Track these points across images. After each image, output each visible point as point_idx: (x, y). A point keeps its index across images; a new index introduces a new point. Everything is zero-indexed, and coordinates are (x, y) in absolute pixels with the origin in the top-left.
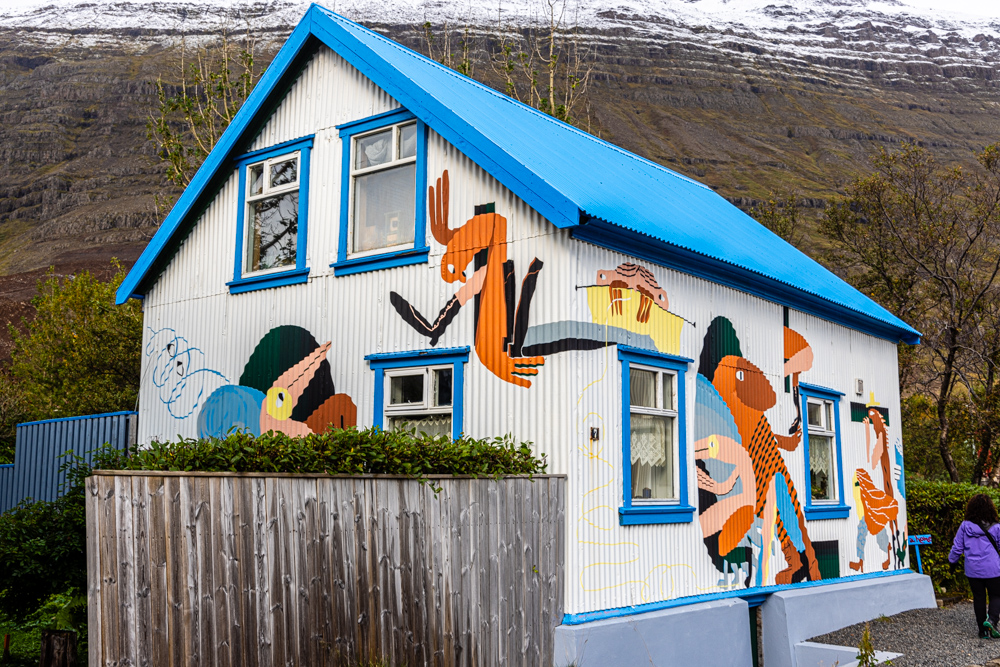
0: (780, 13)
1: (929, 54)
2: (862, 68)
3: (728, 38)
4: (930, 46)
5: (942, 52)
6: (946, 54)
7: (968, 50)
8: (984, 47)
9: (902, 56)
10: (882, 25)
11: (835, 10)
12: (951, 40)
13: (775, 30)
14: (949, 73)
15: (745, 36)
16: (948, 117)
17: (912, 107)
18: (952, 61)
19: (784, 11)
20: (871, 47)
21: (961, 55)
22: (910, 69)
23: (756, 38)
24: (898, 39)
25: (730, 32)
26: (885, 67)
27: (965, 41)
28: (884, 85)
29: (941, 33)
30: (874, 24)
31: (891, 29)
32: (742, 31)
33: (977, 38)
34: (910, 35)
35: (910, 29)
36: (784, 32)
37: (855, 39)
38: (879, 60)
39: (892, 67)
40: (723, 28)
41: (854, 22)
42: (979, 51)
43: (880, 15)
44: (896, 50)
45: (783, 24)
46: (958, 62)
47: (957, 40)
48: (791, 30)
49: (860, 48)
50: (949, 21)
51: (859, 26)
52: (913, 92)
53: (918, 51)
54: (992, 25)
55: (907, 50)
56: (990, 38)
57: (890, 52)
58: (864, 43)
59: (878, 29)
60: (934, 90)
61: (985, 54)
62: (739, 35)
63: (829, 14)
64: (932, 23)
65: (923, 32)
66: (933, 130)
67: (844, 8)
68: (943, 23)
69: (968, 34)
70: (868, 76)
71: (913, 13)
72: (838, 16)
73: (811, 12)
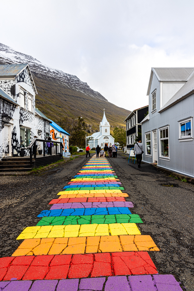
0: (18, 58)
1: (45, 73)
2: (33, 73)
3: (7, 61)
4: (45, 72)
5: (47, 73)
6: (48, 73)
7: (52, 74)
8: (54, 74)
9: (41, 72)
10: (37, 66)
11: (29, 60)
12: (49, 71)
13: (17, 62)
14: (48, 77)
15: (11, 61)
16: (48, 85)
17: (42, 82)
18: (49, 75)
19: (19, 58)
20: (35, 69)
21: (50, 74)
22: (42, 75)
23: (13, 62)
24: (40, 69)
25: (7, 60)
26: (37, 74)
27: (51, 72)
28: (37, 77)
29: (47, 70)
30: (36, 65)
31: (39, 67)
32: (10, 60)
33: (53, 72)
34: (42, 69)
35: (42, 67)
36: (19, 62)
37: (32, 67)
38: (36, 72)
39: (39, 74)
40: (6, 59)
41: (32, 64)
42: (53, 74)
43: (37, 64)
44: (39, 71)
45: (18, 61)
46: (50, 75)
47: (50, 71)
48: (20, 62)
49: (33, 69)
50: (49, 68)
51: (33, 65)
52: (42, 79)
53: (43, 72)
54: (55, 70)
55: (41, 71)
56: (55, 72)
57: (38, 71)
58: (34, 68)
59: (36, 66)
60: (46, 80)
61: (54, 75)
62: (9, 61)
63: (27, 61)
64: (46, 67)
65: (44, 69)
66: (45, 87)
67: (30, 61)
68: (47, 68)
69: (52, 71)
70: (34, 75)
71: (43, 65)
72: (29, 62)
73: (24, 60)
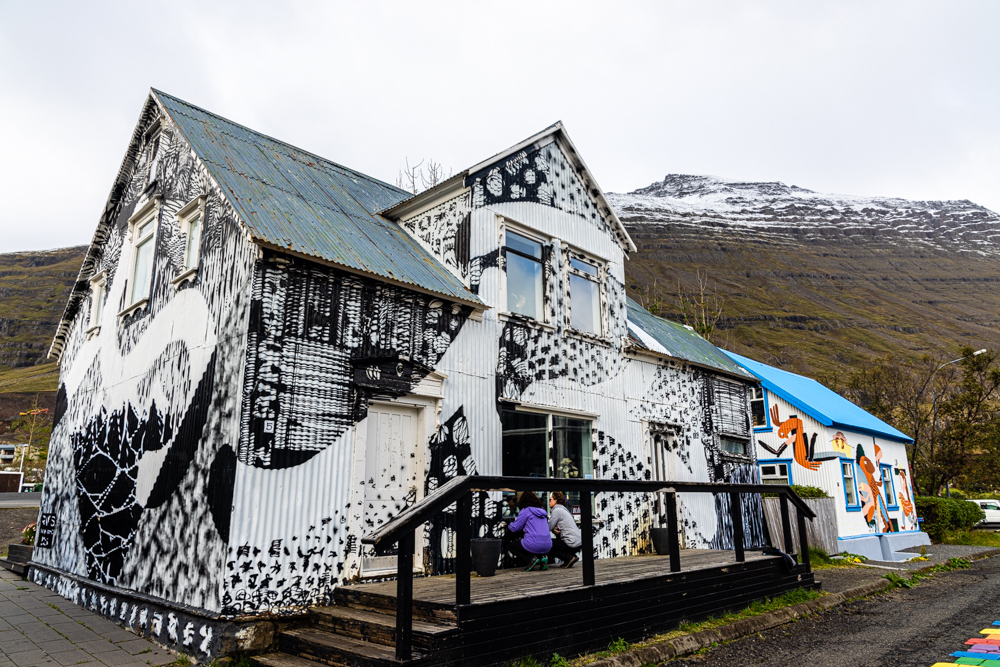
0: (736, 202)
1: (833, 222)
2: (791, 233)
3: (704, 219)
4: (834, 217)
5: (842, 220)
6: (845, 221)
7: (859, 218)
8: (869, 215)
9: (816, 224)
10: (801, 205)
11: (771, 198)
12: (847, 212)
13: (733, 212)
14: (848, 233)
15: (715, 217)
16: (849, 260)
17: (825, 255)
18: (849, 225)
19: (738, 200)
20: (795, 220)
21: (854, 221)
22: (822, 231)
23: (722, 218)
24: (813, 214)
25: (705, 215)
26: (805, 231)
27: (856, 213)
28: (806, 242)
29: (840, 209)
30: (797, 205)
31: (808, 208)
32: (713, 214)
33: (864, 210)
34: (820, 211)
35: (820, 207)
36: (739, 213)
37: (785, 215)
38: (801, 227)
39: (810, 231)
40: (701, 213)
41: (784, 205)
42: (866, 218)
43: (800, 199)
44: (812, 220)
45: (738, 208)
46: (853, 226)
47: (851, 212)
48: (743, 212)
49: (789, 220)
50: (845, 200)
51: (787, 207)
52: (825, 246)
53: (827, 220)
54: (873, 202)
55: (819, 220)
56: (873, 210)
57: (808, 222)
58: (791, 217)
59: (799, 208)
60: (839, 244)
61: (870, 220)
62: (711, 217)
63: (767, 201)
64: (834, 203)
65: (828, 208)
66: (840, 269)
67: (776, 197)
68: (841, 203)
69: (858, 208)
70: (795, 237)
71: (821, 197)
72: (773, 201)
73: (756, 200)
